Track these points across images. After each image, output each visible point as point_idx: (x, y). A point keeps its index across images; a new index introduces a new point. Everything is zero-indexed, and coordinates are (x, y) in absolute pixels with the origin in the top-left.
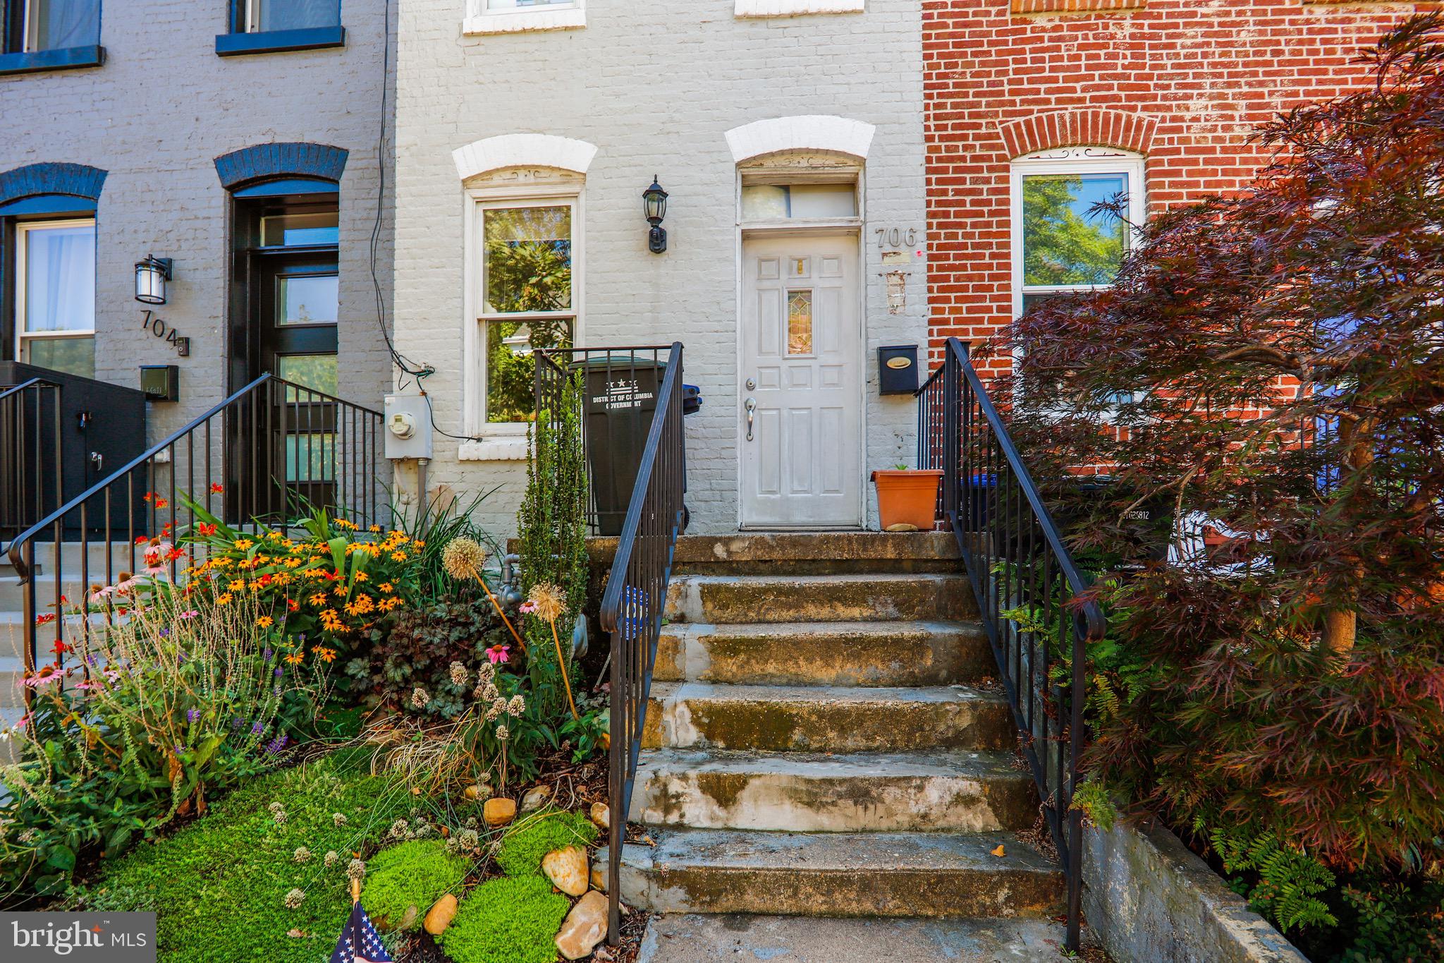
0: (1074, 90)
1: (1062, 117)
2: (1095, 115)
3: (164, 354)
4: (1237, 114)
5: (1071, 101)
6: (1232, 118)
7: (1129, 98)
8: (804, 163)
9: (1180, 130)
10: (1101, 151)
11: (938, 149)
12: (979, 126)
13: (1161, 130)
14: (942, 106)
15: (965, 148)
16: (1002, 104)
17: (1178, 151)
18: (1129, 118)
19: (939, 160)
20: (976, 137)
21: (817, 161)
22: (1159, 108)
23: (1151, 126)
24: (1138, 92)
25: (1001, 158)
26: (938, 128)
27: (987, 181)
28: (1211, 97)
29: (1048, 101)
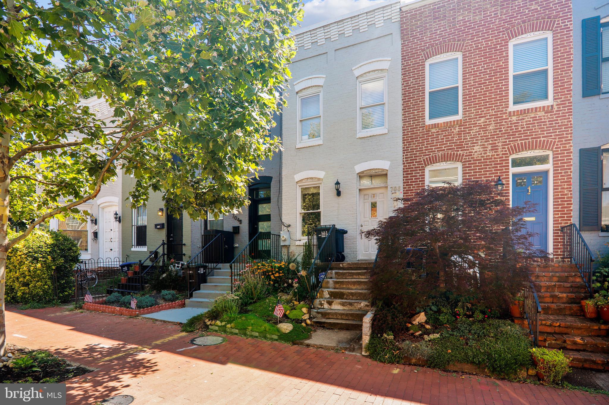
0: (442, 147)
1: (438, 155)
2: (448, 154)
3: (237, 224)
4: (488, 149)
5: (441, 151)
6: (487, 150)
7: (457, 148)
8: (374, 172)
9: (471, 155)
10: (450, 162)
11: (406, 166)
12: (417, 159)
13: (466, 156)
14: (407, 155)
15: (413, 165)
16: (423, 153)
17: (471, 161)
18: (457, 153)
19: (406, 169)
20: (416, 162)
21: (376, 171)
22: (465, 150)
23: (463, 155)
24: (460, 146)
25: (423, 167)
26: (406, 161)
27: (419, 173)
28: (481, 146)
29: (435, 151)
